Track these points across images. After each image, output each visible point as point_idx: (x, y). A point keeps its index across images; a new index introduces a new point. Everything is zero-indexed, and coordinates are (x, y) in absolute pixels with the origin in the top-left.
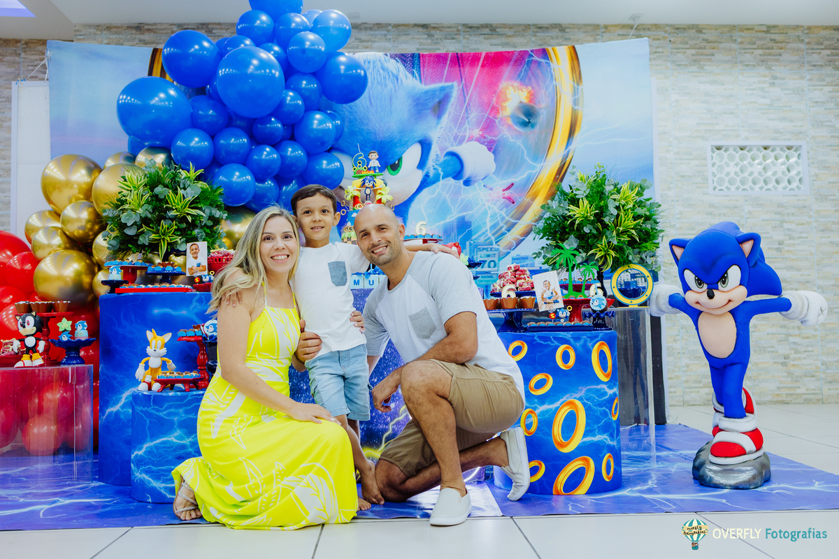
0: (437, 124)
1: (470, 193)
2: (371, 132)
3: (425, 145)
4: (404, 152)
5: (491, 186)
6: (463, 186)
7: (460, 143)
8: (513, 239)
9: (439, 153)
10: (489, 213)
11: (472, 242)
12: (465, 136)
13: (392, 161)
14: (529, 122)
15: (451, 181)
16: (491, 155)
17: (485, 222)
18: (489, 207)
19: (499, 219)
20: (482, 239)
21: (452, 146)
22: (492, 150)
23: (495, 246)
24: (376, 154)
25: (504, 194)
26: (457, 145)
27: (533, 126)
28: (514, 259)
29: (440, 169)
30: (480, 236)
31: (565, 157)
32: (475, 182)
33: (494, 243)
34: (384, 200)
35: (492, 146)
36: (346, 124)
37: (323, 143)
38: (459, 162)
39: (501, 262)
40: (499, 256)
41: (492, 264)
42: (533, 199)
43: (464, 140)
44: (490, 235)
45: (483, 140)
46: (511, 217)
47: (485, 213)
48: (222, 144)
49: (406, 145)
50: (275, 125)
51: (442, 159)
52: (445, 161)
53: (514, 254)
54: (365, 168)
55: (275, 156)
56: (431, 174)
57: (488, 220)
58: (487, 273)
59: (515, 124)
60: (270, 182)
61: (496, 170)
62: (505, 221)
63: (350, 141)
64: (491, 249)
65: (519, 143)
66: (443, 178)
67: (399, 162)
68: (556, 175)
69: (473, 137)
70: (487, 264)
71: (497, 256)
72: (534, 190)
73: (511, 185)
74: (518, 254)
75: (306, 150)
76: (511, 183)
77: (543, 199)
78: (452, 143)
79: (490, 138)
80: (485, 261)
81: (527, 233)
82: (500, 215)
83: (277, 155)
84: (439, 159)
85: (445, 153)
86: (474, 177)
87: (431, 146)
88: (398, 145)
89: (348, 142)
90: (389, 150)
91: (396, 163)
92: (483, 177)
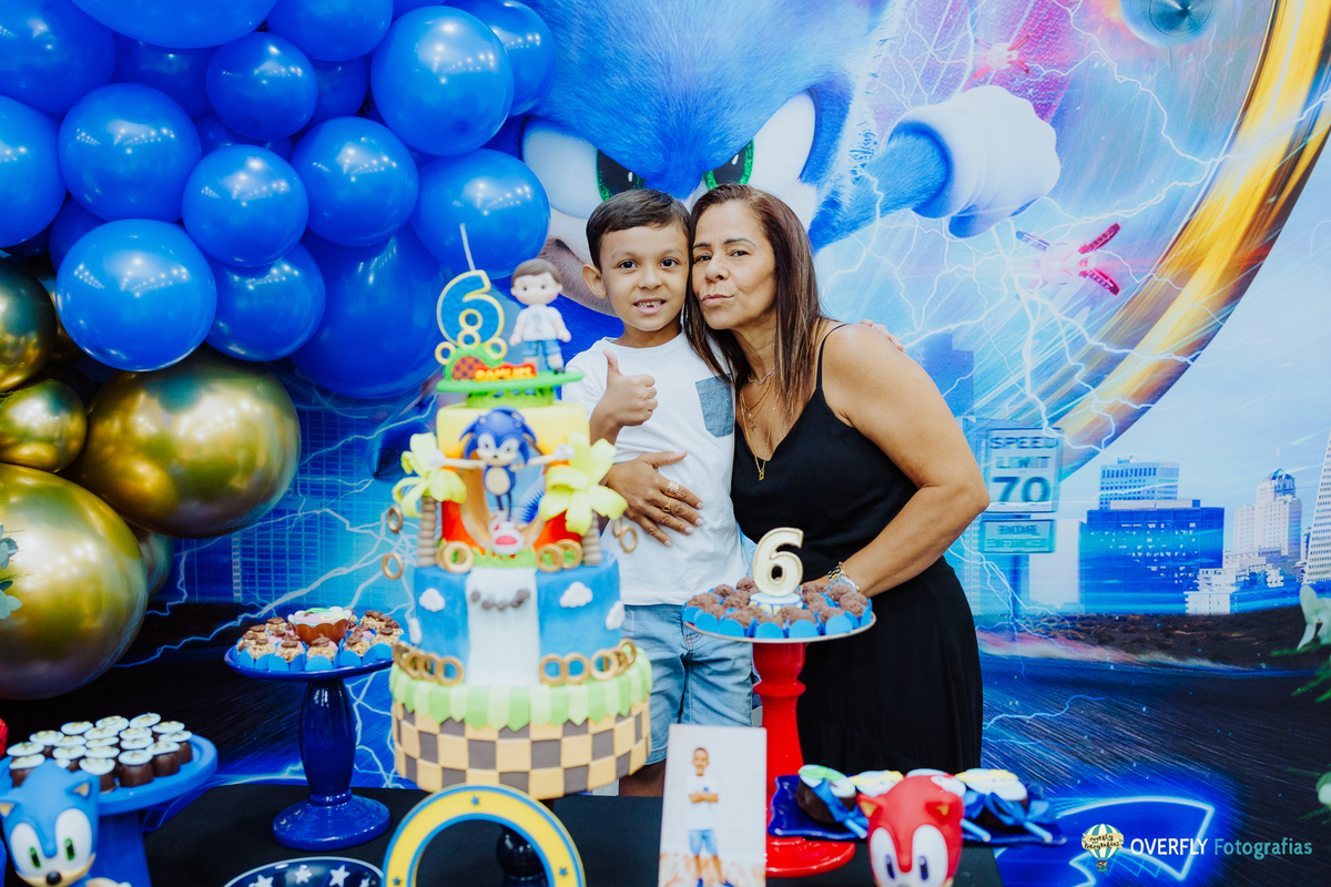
0: (871, 28)
1: (969, 260)
2: (655, 63)
3: (829, 103)
4: (760, 125)
5: (1042, 236)
6: (949, 238)
7: (945, 90)
8: (1109, 411)
9: (873, 127)
10: (1034, 324)
11: (973, 419)
12: (961, 69)
13: (720, 157)
14: (1184, 13)
15: (908, 219)
16: (1045, 132)
17: (1019, 355)
18: (1033, 306)
19: (1065, 344)
20: (1005, 411)
21: (917, 102)
22: (1052, 114)
23: (1047, 431)
24: (547, 278)
25: (1085, 262)
26: (930, 102)
27: (1196, 27)
28: (1107, 474)
29: (875, 182)
30: (999, 399)
31: (1303, 131)
32: (990, 221)
33: (1045, 424)
34: (579, 521)
35: (1050, 102)
36: (577, 35)
38: (938, 157)
39: (1064, 483)
40: (1059, 465)
41: (1036, 489)
42: (1184, 277)
43: (957, 80)
44: (1032, 396)
45: (1020, 80)
46: (1106, 338)
47: (1021, 323)
48: (83, 147)
49: (767, 105)
50: (277, 68)
51: (882, 149)
52: (892, 154)
53: (1109, 457)
54: (497, 348)
55: (282, 186)
56: (846, 199)
57: (1028, 346)
58: (1018, 516)
59: (1135, 21)
60: (287, 268)
62: (1083, 351)
63: (587, 94)
64: (1035, 440)
65: (1145, 86)
66: (886, 209)
67: (741, 161)
68: (1268, 193)
69: (987, 69)
70: (1018, 490)
71: (1052, 463)
72: (1188, 247)
73: (1110, 231)
74: (1122, 458)
75: (410, 148)
76: (1112, 224)
77: (1217, 276)
78: (918, 90)
79: (1045, 72)
80: (1013, 480)
81: (1157, 391)
82: (1068, 333)
83: (290, 182)
84: (871, 146)
85: (893, 125)
86: (988, 207)
87: (847, 104)
88: (740, 103)
89: (579, 96)
90: (710, 119)
91: (734, 162)
92: (1017, 207)
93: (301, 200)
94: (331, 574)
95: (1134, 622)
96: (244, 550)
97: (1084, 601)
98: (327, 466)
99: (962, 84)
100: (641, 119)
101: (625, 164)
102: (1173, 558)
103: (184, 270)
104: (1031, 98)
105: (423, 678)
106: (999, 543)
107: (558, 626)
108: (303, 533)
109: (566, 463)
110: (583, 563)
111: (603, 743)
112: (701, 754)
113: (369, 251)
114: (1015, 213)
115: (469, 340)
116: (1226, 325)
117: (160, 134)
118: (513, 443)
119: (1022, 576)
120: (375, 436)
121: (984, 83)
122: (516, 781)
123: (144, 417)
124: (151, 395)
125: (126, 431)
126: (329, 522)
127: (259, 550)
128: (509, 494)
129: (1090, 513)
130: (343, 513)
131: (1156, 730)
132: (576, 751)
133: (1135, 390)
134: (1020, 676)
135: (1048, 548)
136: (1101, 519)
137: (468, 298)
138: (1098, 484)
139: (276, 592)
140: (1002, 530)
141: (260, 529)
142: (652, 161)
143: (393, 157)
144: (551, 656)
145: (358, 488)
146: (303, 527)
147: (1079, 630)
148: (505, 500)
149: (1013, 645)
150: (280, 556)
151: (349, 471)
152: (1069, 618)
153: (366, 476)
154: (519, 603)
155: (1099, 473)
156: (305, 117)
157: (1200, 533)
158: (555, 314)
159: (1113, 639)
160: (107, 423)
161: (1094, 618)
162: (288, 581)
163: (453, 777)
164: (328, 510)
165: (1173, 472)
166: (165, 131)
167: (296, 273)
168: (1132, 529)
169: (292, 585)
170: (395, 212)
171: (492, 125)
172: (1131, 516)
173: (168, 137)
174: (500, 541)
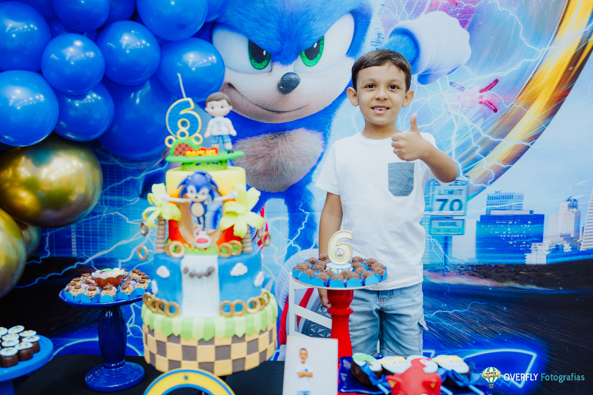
1: (427, 95)
3: (361, 18)
4: (328, 28)
5: (461, 84)
6: (418, 85)
7: (417, 13)
8: (491, 168)
9: (382, 30)
10: (457, 126)
12: (425, 3)
13: (308, 44)
16: (465, 34)
17: (449, 141)
18: (457, 118)
19: (471, 136)
21: (403, 18)
22: (468, 26)
23: (462, 178)
25: (481, 97)
26: (411, 18)
28: (490, 198)
31: (587, 36)
32: (437, 77)
35: (467, 19)
37: (182, 27)
38: (413, 45)
39: (470, 202)
40: (468, 194)
41: (456, 205)
42: (528, 105)
43: (423, 8)
45: (453, 9)
46: (491, 134)
47: (451, 126)
49: (331, 19)
51: (386, 41)
52: (391, 44)
53: (491, 190)
54: (197, 139)
55: (91, 54)
57: (454, 137)
58: (448, 218)
61: (471, 58)
62: (480, 140)
63: (244, 12)
65: (512, 13)
67: (318, 46)
68: (570, 65)
69: (437, 3)
70: (448, 205)
71: (464, 193)
72: (531, 90)
73: (494, 82)
74: (497, 190)
75: (156, 37)
76: (495, 79)
77: (544, 104)
78: (404, 13)
79: (465, 5)
80: (445, 201)
81: (514, 159)
82: (473, 131)
83: (95, 52)
84: (381, 40)
85: (391, 30)
86: (436, 70)
87: (370, 19)
88: (318, 18)
89: (240, 13)
90: (303, 25)
91: (315, 46)
92: (450, 70)
93: (101, 62)
94: (120, 243)
95: (501, 268)
96: (77, 232)
97: (478, 258)
98: (117, 192)
99: (425, 10)
100: (270, 25)
101: (262, 47)
102: (520, 238)
103: (42, 96)
104: (458, 18)
105: (158, 312)
106: (438, 230)
107: (230, 286)
108: (106, 224)
109: (234, 200)
110: (242, 252)
111: (253, 346)
112: (303, 352)
113: (136, 88)
114: (449, 73)
115: (183, 135)
116: (548, 128)
117: (29, 27)
118: (205, 190)
119: (449, 245)
120: (140, 177)
121: (435, 10)
122: (207, 367)
123: (24, 169)
124: (27, 158)
125: (15, 175)
126: (118, 219)
127: (85, 232)
128: (204, 216)
129: (482, 216)
130: (125, 214)
131: (510, 318)
132: (239, 351)
133: (504, 158)
134: (447, 293)
135: (461, 232)
136: (487, 219)
137: (182, 112)
138: (485, 203)
139: (93, 252)
140: (440, 224)
141: (85, 222)
142: (275, 45)
143: (147, 41)
144: (226, 302)
145: (133, 202)
146: (106, 221)
147: (475, 271)
148: (201, 220)
149: (444, 278)
150: (95, 234)
151: (128, 194)
152: (471, 266)
153: (136, 196)
154: (209, 274)
155: (486, 198)
156: (103, 20)
157: (533, 226)
158: (228, 122)
159: (491, 276)
160: (6, 172)
161: (482, 266)
162: (99, 247)
163: (174, 365)
164: (118, 213)
165: (521, 197)
166: (32, 26)
167: (100, 98)
168: (501, 224)
169: (101, 248)
170: (149, 68)
171: (197, 25)
172: (501, 218)
173: (33, 29)
174: (199, 241)
